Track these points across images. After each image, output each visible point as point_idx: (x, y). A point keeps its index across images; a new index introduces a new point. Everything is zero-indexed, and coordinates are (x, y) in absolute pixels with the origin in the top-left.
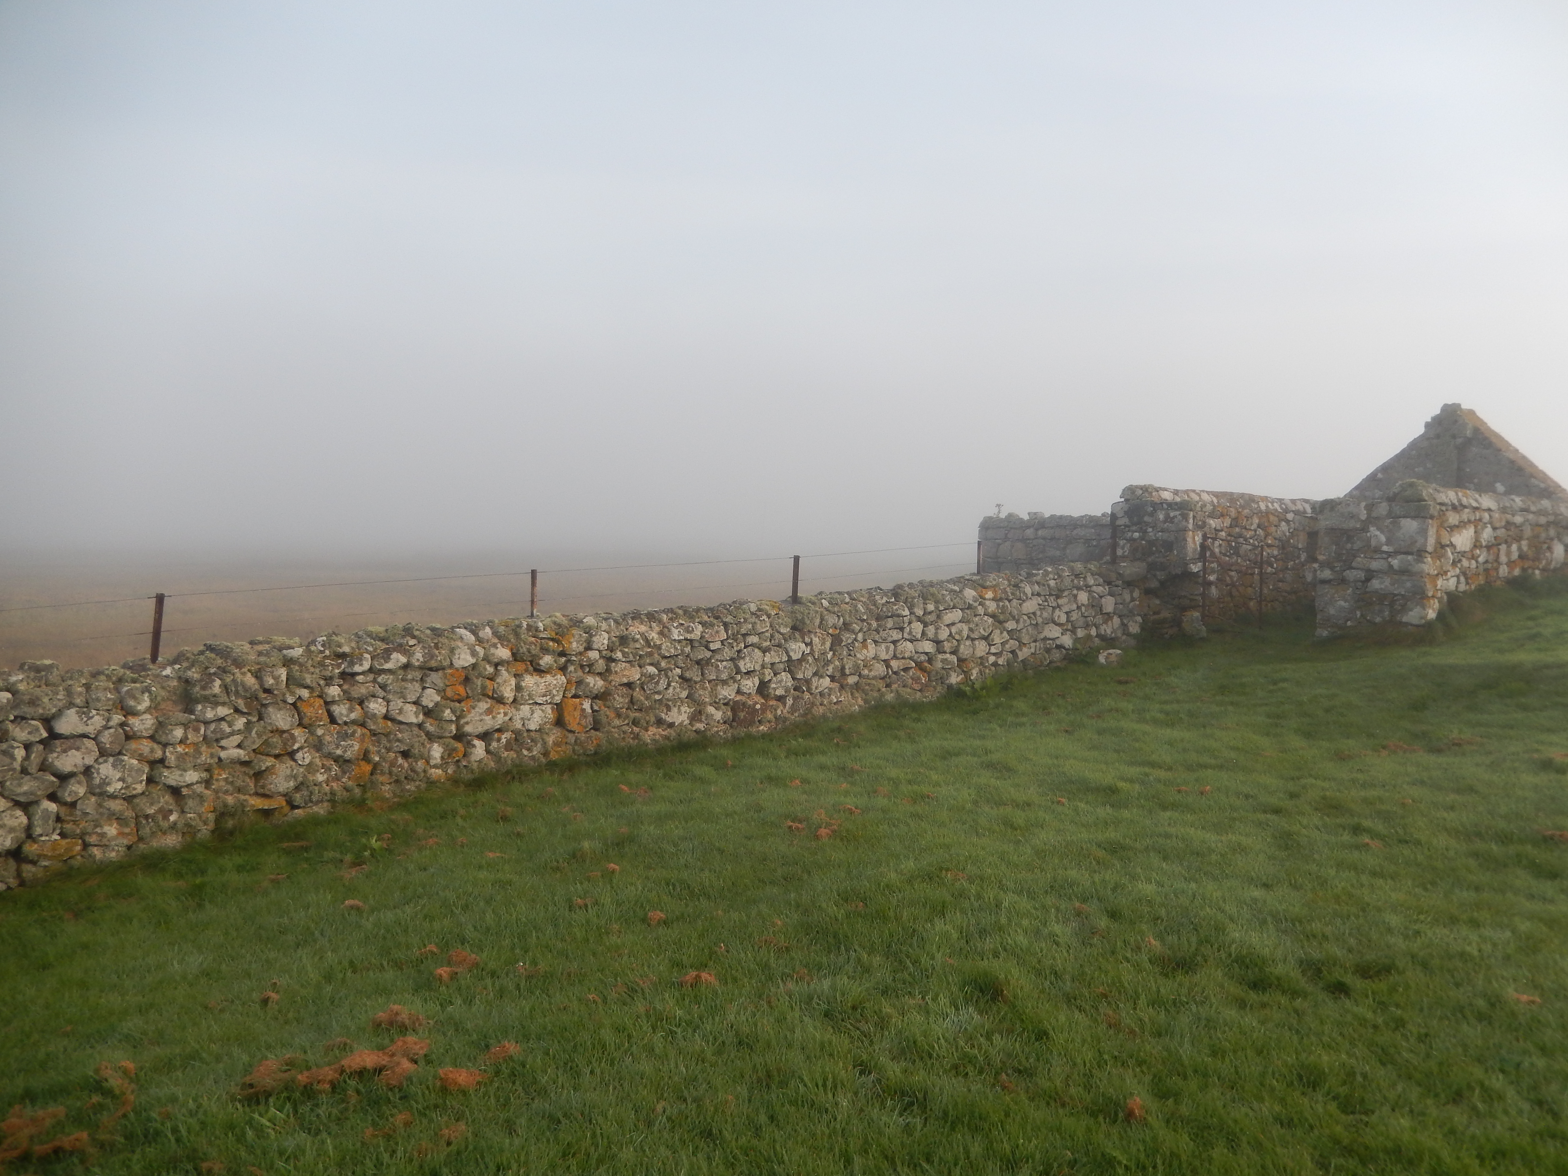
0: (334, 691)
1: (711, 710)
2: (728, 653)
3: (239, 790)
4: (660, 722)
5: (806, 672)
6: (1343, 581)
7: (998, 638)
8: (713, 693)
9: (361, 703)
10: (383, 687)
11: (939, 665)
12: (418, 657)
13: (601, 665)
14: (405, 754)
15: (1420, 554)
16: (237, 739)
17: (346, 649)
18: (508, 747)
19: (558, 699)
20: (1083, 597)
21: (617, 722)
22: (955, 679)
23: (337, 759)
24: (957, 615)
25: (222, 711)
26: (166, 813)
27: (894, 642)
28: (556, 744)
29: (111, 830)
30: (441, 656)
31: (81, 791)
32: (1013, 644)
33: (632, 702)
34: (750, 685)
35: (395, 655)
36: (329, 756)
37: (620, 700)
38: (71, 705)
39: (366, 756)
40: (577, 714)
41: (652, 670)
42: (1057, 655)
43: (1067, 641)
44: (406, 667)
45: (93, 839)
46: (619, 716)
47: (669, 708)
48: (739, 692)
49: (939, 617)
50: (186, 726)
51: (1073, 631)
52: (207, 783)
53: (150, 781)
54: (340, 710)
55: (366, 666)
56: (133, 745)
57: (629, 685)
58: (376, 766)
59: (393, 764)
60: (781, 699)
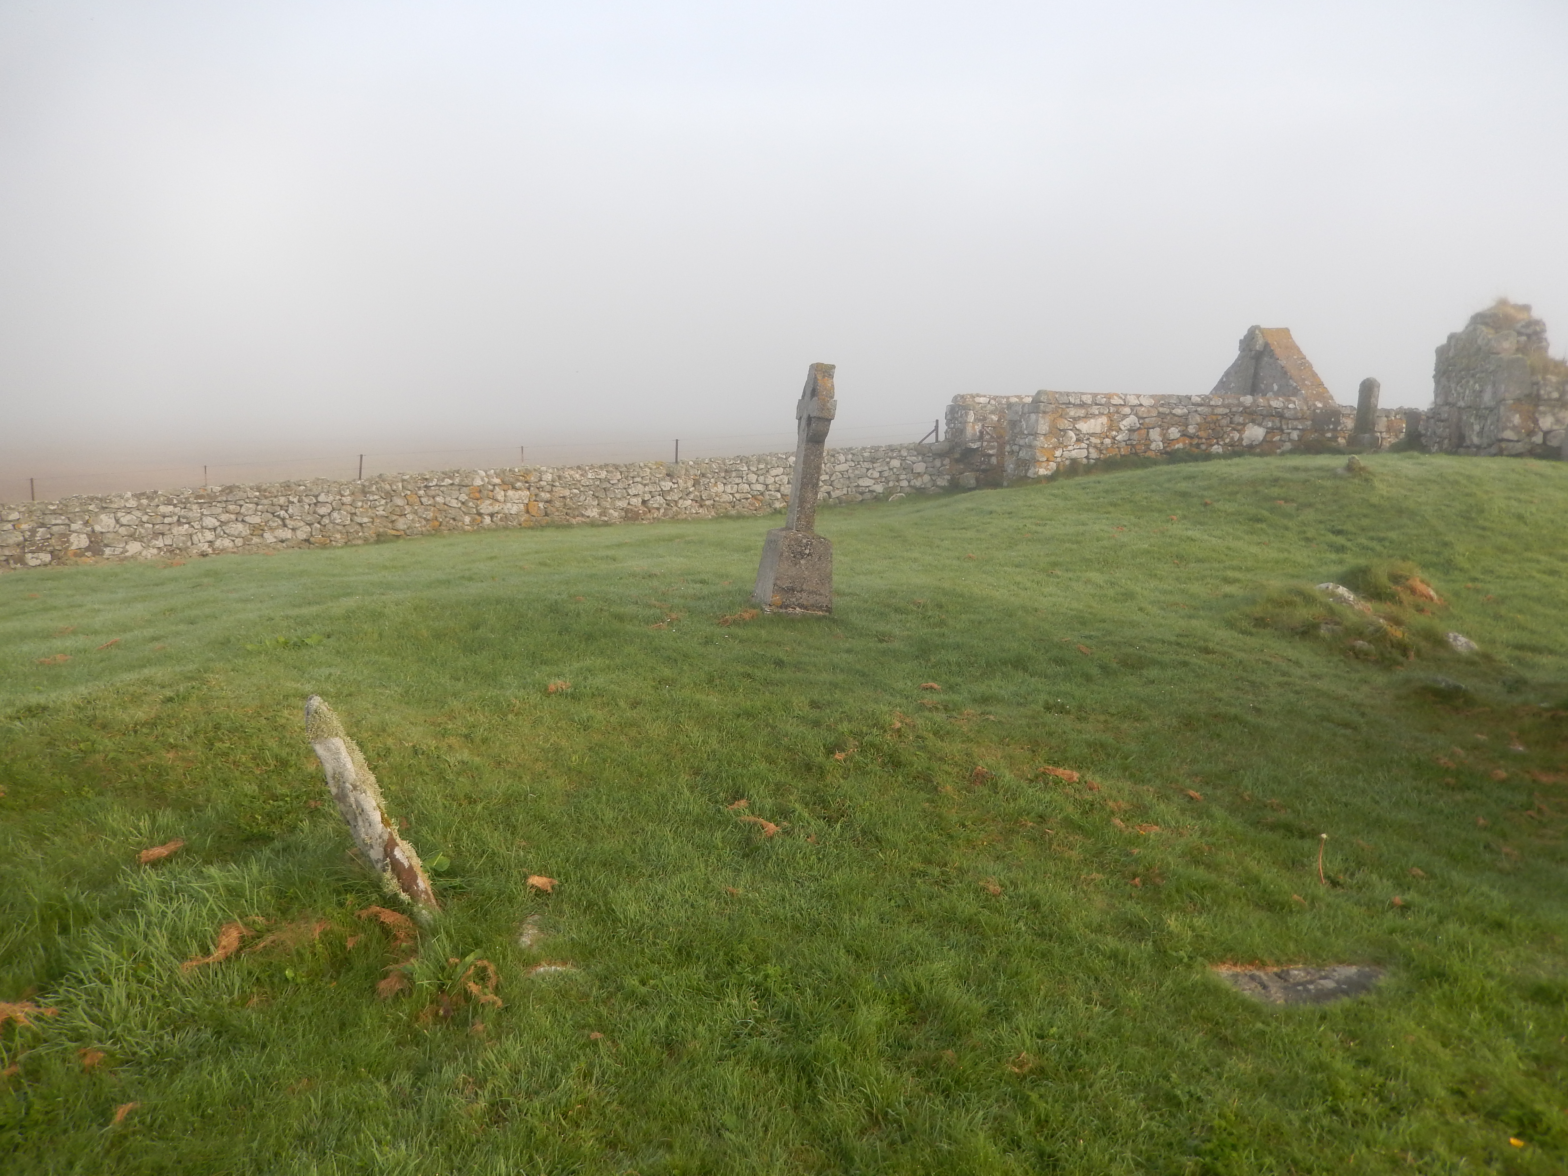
0: (421, 492)
1: (612, 511)
3: (385, 527)
4: (583, 515)
5: (675, 497)
6: (1012, 452)
8: (612, 503)
9: (434, 498)
10: (442, 492)
11: (768, 497)
12: (457, 481)
13: (548, 488)
14: (454, 519)
15: (1036, 435)
16: (382, 508)
17: (427, 477)
18: (501, 520)
19: (526, 501)
20: (896, 463)
21: (557, 513)
22: (778, 505)
23: (425, 519)
25: (376, 497)
26: (357, 533)
27: (738, 484)
28: (525, 521)
29: (338, 536)
30: (467, 482)
31: (327, 522)
33: (565, 505)
34: (636, 501)
35: (446, 480)
36: (420, 517)
37: (558, 504)
38: (323, 492)
39: (435, 519)
40: (536, 508)
41: (576, 491)
43: (878, 488)
44: (452, 484)
45: (332, 539)
46: (558, 511)
47: (586, 509)
48: (629, 504)
49: (767, 471)
50: (363, 501)
52: (373, 522)
53: (351, 520)
54: (423, 500)
55: (434, 483)
56: (344, 507)
57: (564, 497)
58: (441, 523)
59: (448, 522)
60: (657, 509)
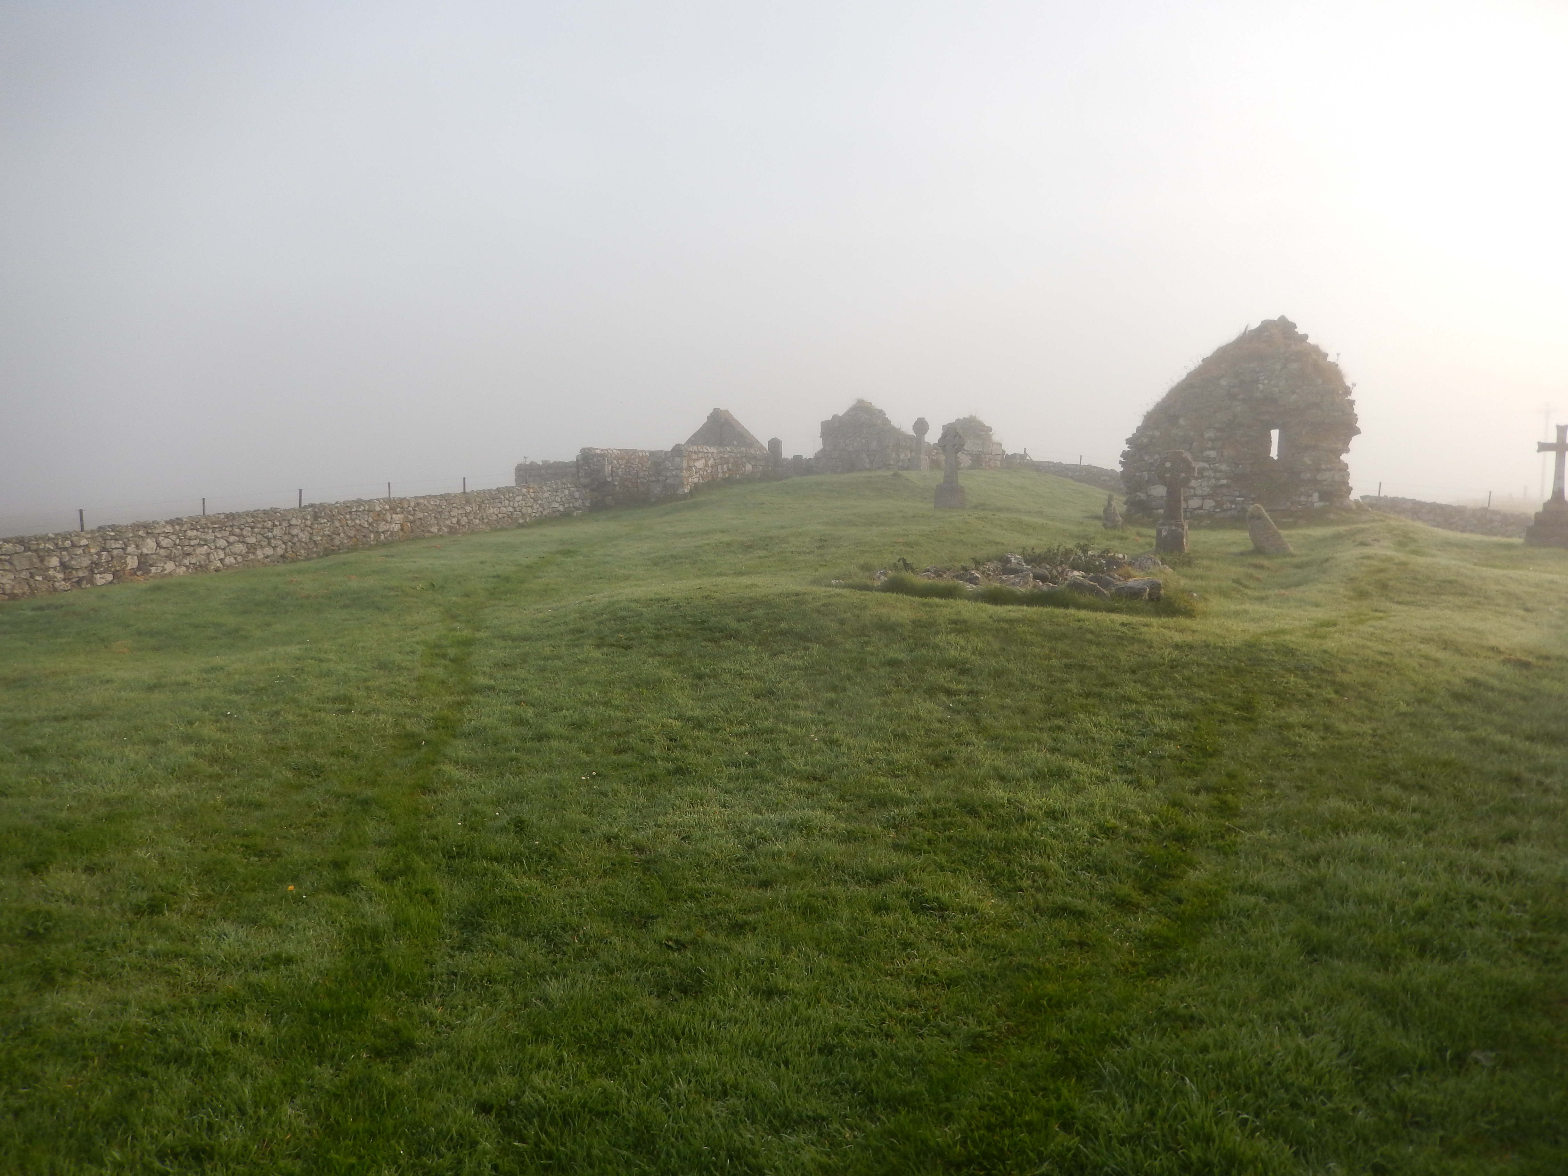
0: (348, 516)
1: (444, 528)
2: (448, 510)
3: (329, 543)
4: (430, 531)
5: (471, 517)
6: (658, 481)
7: (535, 506)
8: (444, 522)
9: (354, 520)
10: (359, 516)
11: (515, 516)
12: (366, 508)
13: (412, 512)
14: (365, 536)
15: (681, 469)
16: (327, 529)
17: (349, 505)
18: (390, 536)
19: (402, 522)
20: (566, 492)
21: (418, 530)
22: (521, 521)
23: (350, 536)
24: (520, 498)
26: (314, 549)
27: (499, 508)
28: (402, 536)
29: (302, 551)
30: (371, 508)
31: (296, 539)
32: (541, 509)
33: (421, 524)
34: (455, 520)
35: (361, 507)
36: (348, 535)
37: (418, 523)
38: (294, 517)
39: (355, 536)
40: (407, 527)
41: (426, 514)
42: (558, 514)
43: (561, 508)
44: (363, 510)
45: (299, 554)
46: (419, 528)
47: (431, 527)
48: (451, 522)
51: (563, 505)
52: (322, 540)
53: (310, 538)
55: (354, 510)
56: (306, 529)
57: (420, 519)
58: (358, 539)
59: (362, 539)
60: (464, 526)
